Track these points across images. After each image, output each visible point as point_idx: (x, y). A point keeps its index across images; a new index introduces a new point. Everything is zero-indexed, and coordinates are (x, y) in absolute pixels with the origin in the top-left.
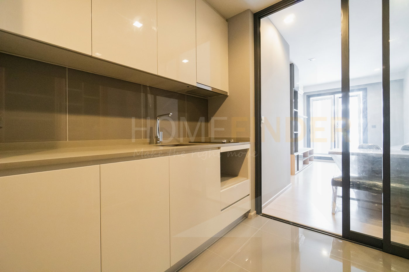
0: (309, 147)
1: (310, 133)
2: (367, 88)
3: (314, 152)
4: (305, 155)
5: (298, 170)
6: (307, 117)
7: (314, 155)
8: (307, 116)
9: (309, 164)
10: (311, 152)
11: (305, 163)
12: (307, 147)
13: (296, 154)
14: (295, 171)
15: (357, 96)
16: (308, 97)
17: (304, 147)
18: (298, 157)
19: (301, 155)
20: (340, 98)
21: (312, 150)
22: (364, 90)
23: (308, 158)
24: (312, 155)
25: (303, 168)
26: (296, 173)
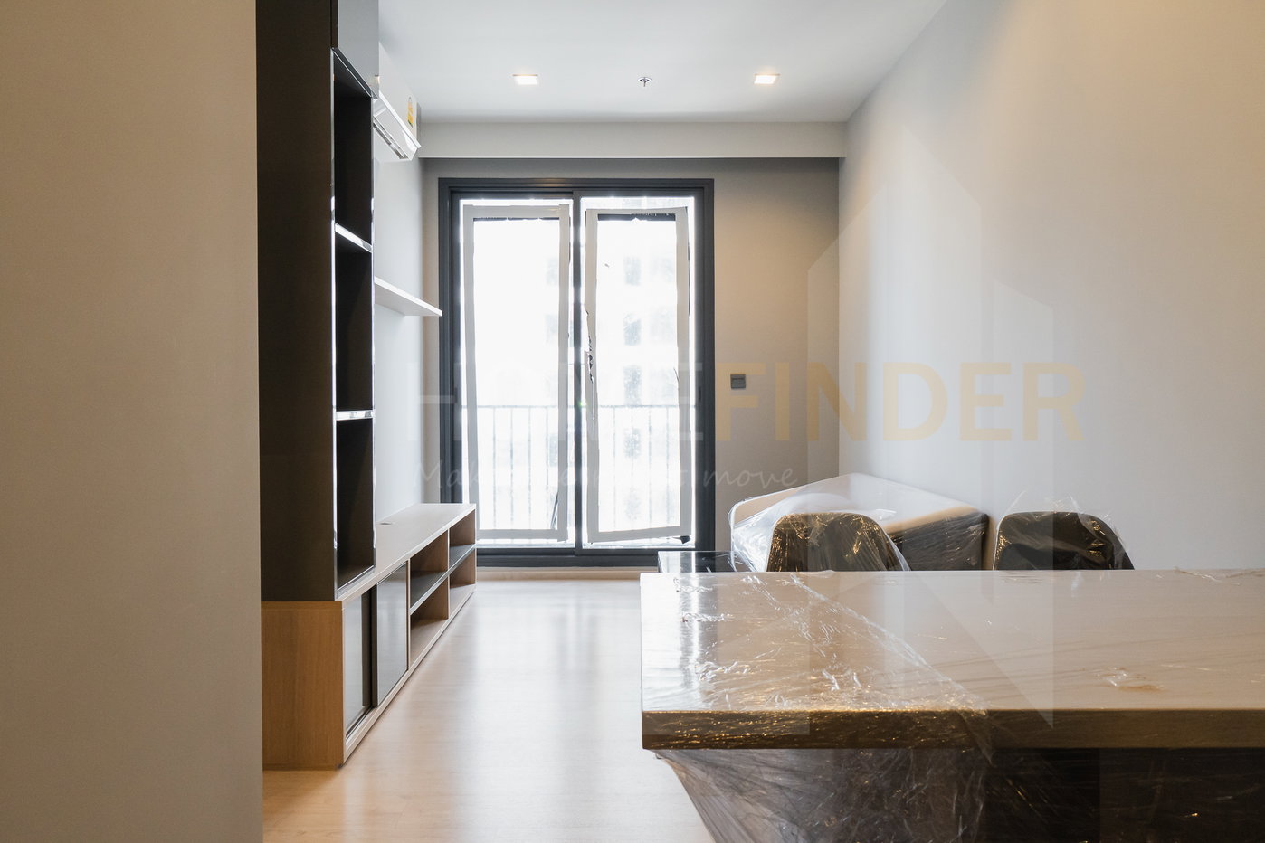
0: (453, 502)
1: (460, 407)
2: (712, 181)
3: (484, 523)
4: (422, 567)
5: (370, 701)
6: (440, 313)
7: (481, 543)
8: (441, 307)
9: (451, 616)
10: (462, 533)
11: (426, 616)
12: (443, 500)
13: (349, 595)
15: (672, 217)
16: (451, 190)
17: (426, 498)
18: (370, 598)
19: (393, 578)
20: (602, 217)
21: (469, 520)
22: (702, 190)
23: (446, 575)
24: (466, 551)
25: (412, 668)
26: (349, 743)
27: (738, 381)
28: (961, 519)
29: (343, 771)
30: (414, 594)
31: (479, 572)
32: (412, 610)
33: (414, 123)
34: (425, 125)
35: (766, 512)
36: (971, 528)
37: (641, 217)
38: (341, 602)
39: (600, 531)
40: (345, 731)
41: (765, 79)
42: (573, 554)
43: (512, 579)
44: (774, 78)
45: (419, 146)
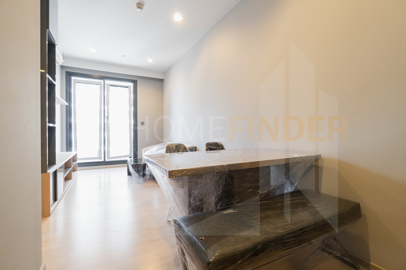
0: (70, 151)
1: (72, 129)
2: (137, 80)
3: (78, 157)
4: (67, 166)
5: (55, 199)
6: (67, 104)
7: (78, 162)
8: (67, 101)
9: (73, 178)
10: (74, 159)
11: (67, 178)
12: (67, 151)
13: (51, 171)
14: (51, 204)
15: (128, 87)
16: (69, 74)
17: (62, 151)
18: (55, 173)
19: (61, 168)
20: (110, 85)
21: (76, 155)
22: (135, 82)
23: (71, 168)
24: (75, 163)
25: (65, 191)
26: (52, 209)
27: (143, 123)
28: (192, 148)
29: (50, 216)
30: (65, 172)
31: (78, 168)
32: (65, 176)
33: (62, 55)
34: (64, 57)
35: (150, 150)
36: (194, 149)
37: (120, 86)
38: (49, 173)
39: (110, 157)
40: (51, 205)
41: (150, 60)
42: (103, 162)
43: (87, 169)
44: (152, 60)
45: (63, 61)
